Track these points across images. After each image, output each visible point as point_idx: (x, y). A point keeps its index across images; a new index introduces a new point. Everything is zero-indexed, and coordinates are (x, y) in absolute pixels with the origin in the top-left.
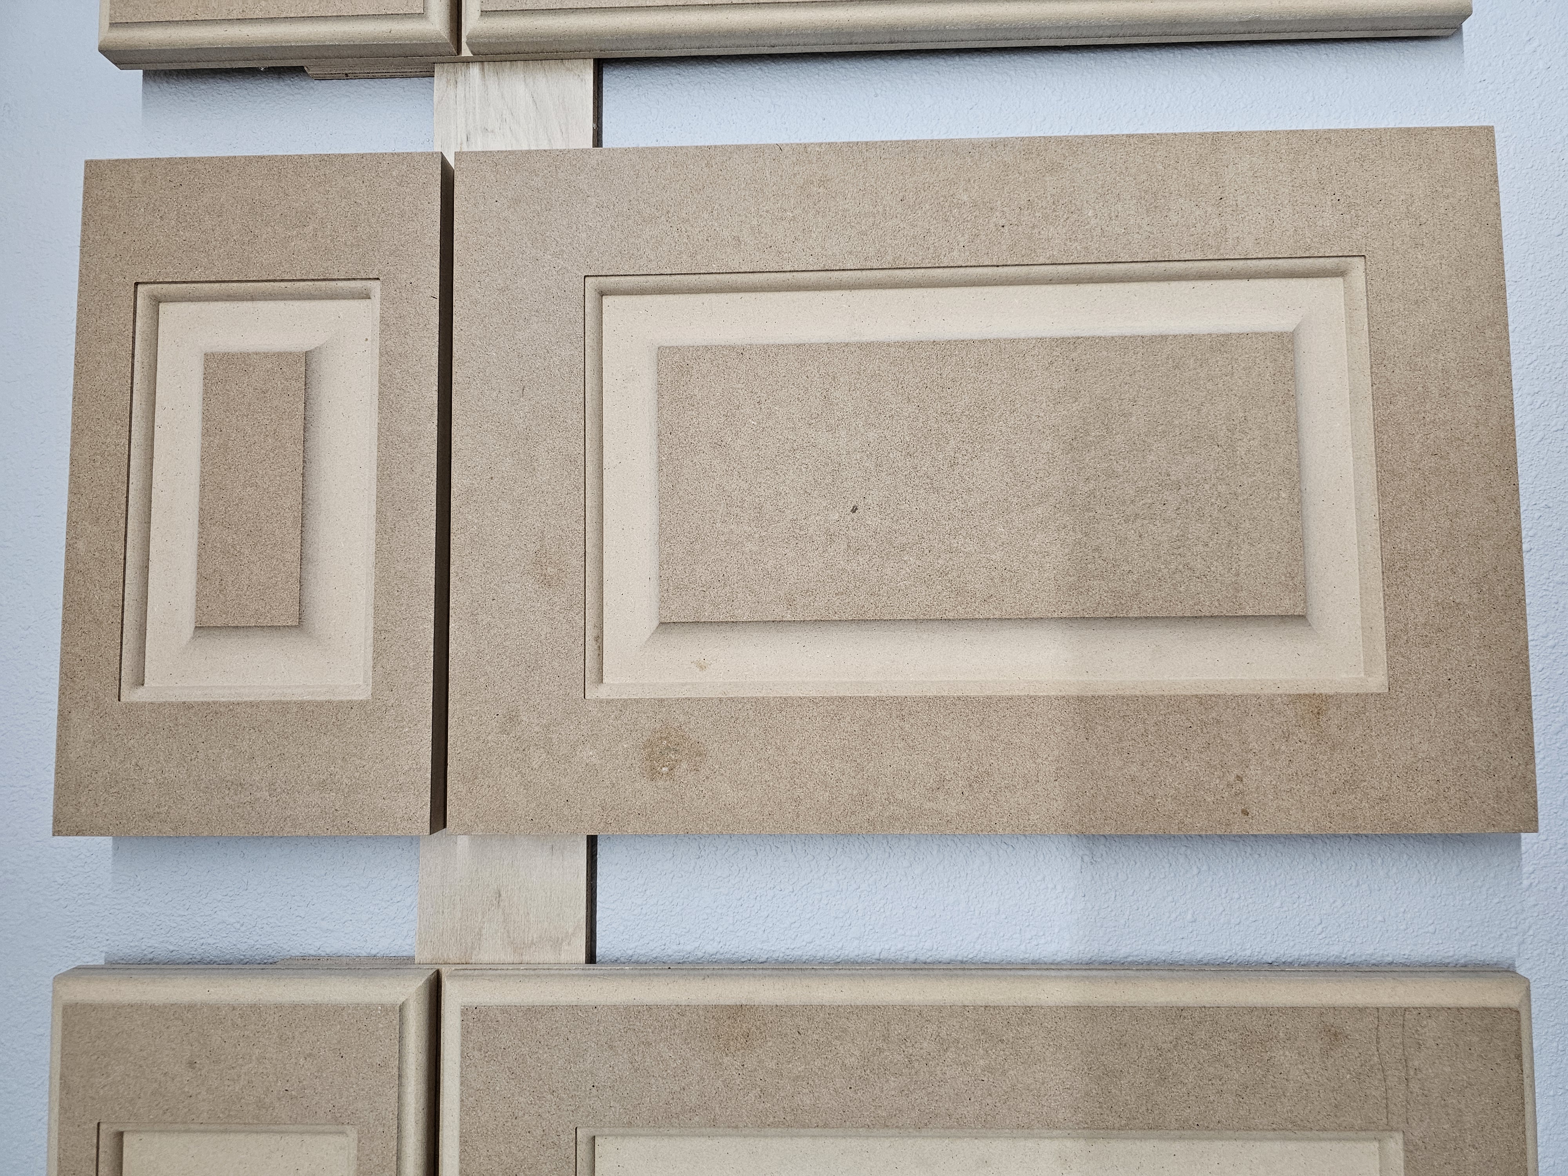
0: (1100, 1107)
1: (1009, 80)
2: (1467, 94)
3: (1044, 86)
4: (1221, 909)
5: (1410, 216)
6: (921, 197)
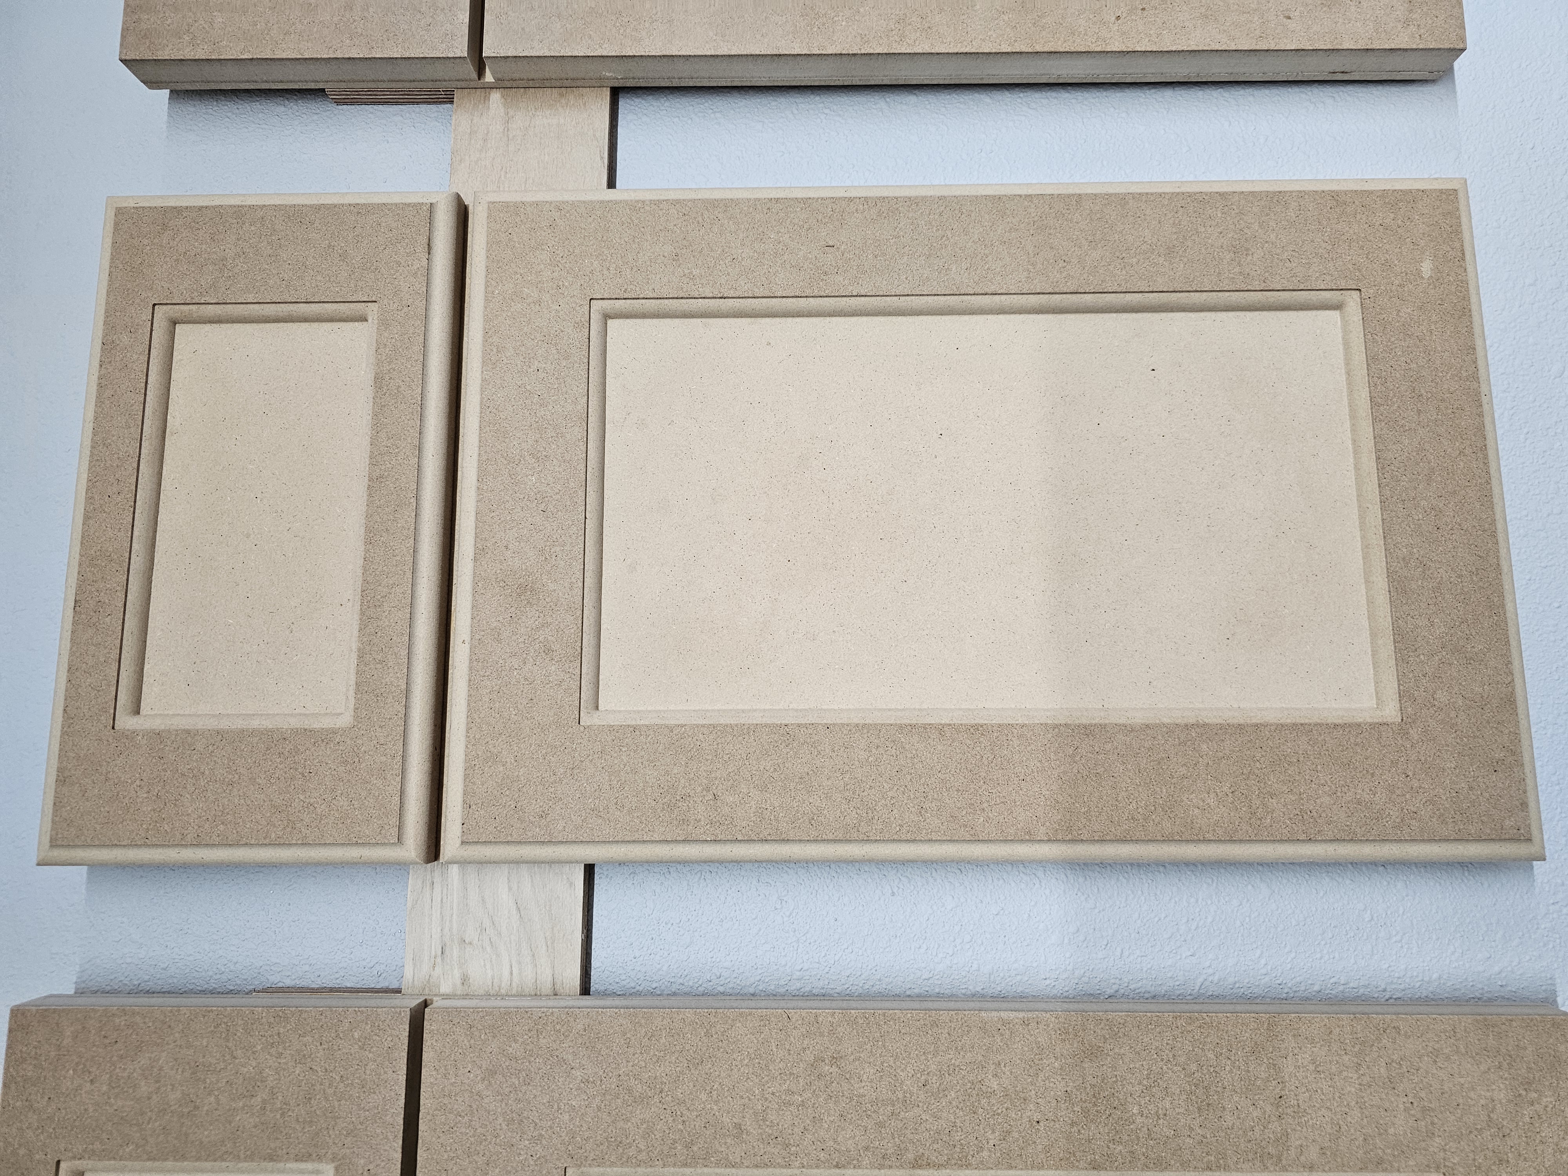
1: (1038, 881)
2: (1539, 918)
3: (1076, 890)
5: (1492, 1125)
6: (945, 1083)
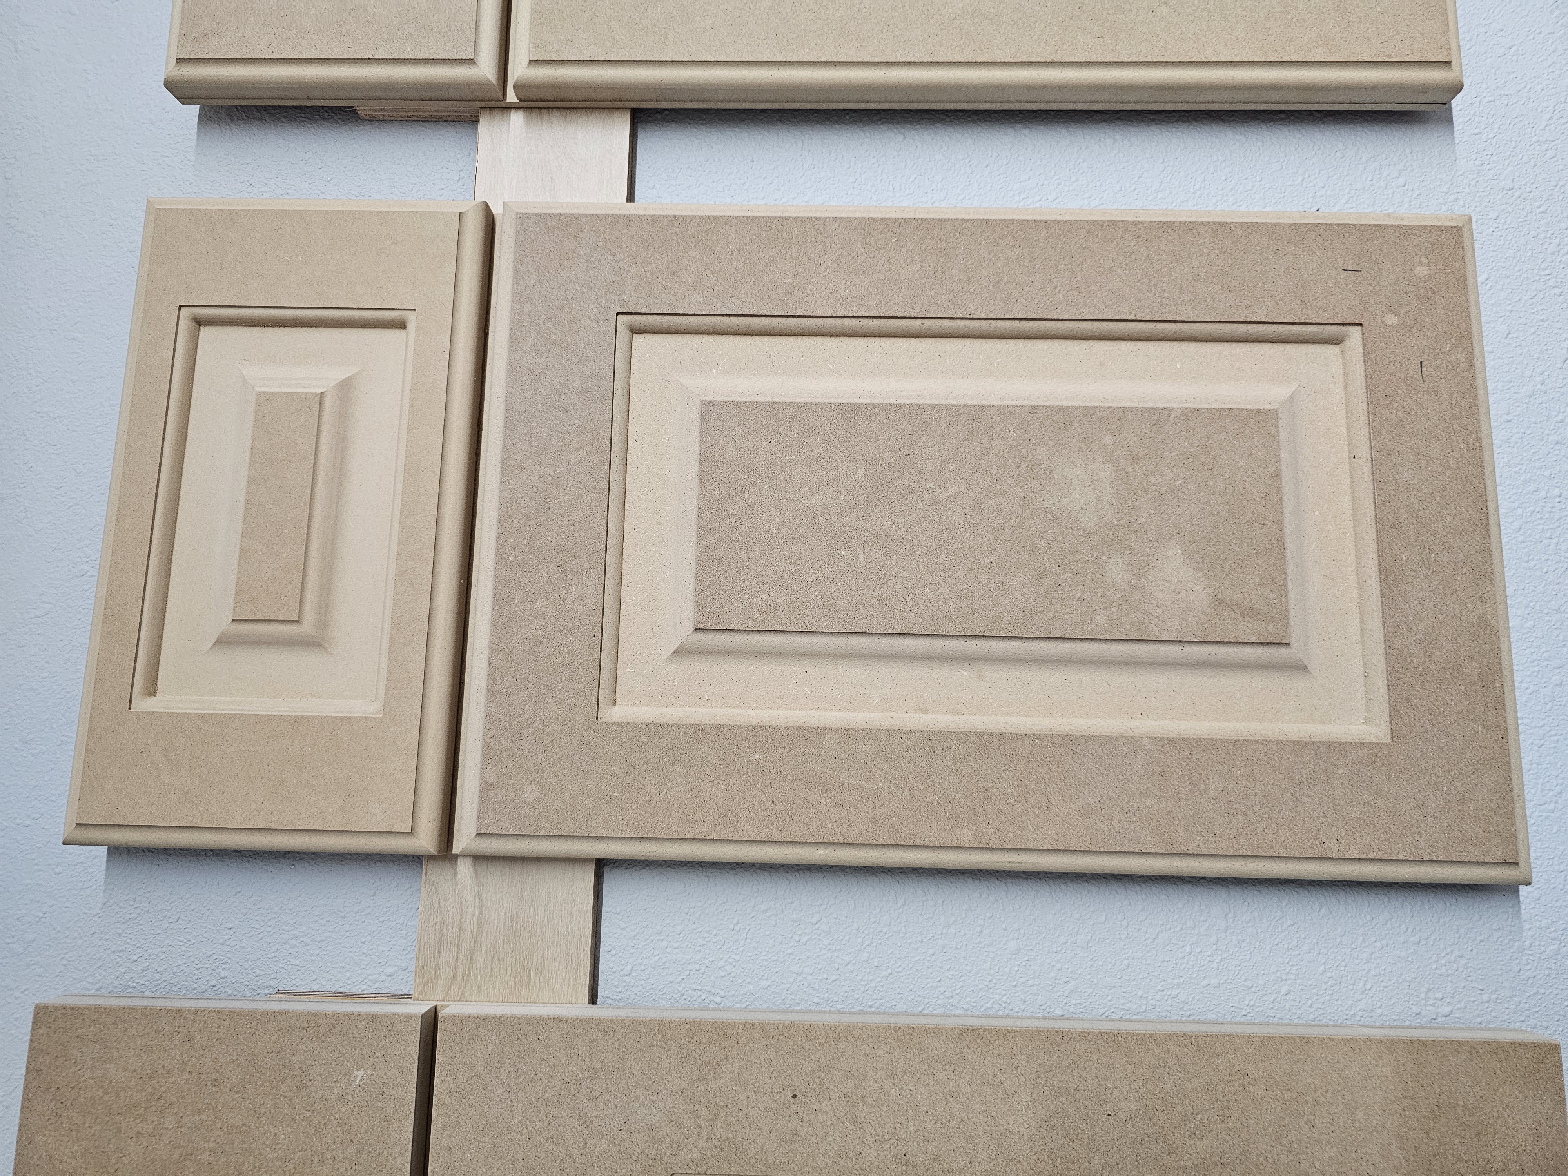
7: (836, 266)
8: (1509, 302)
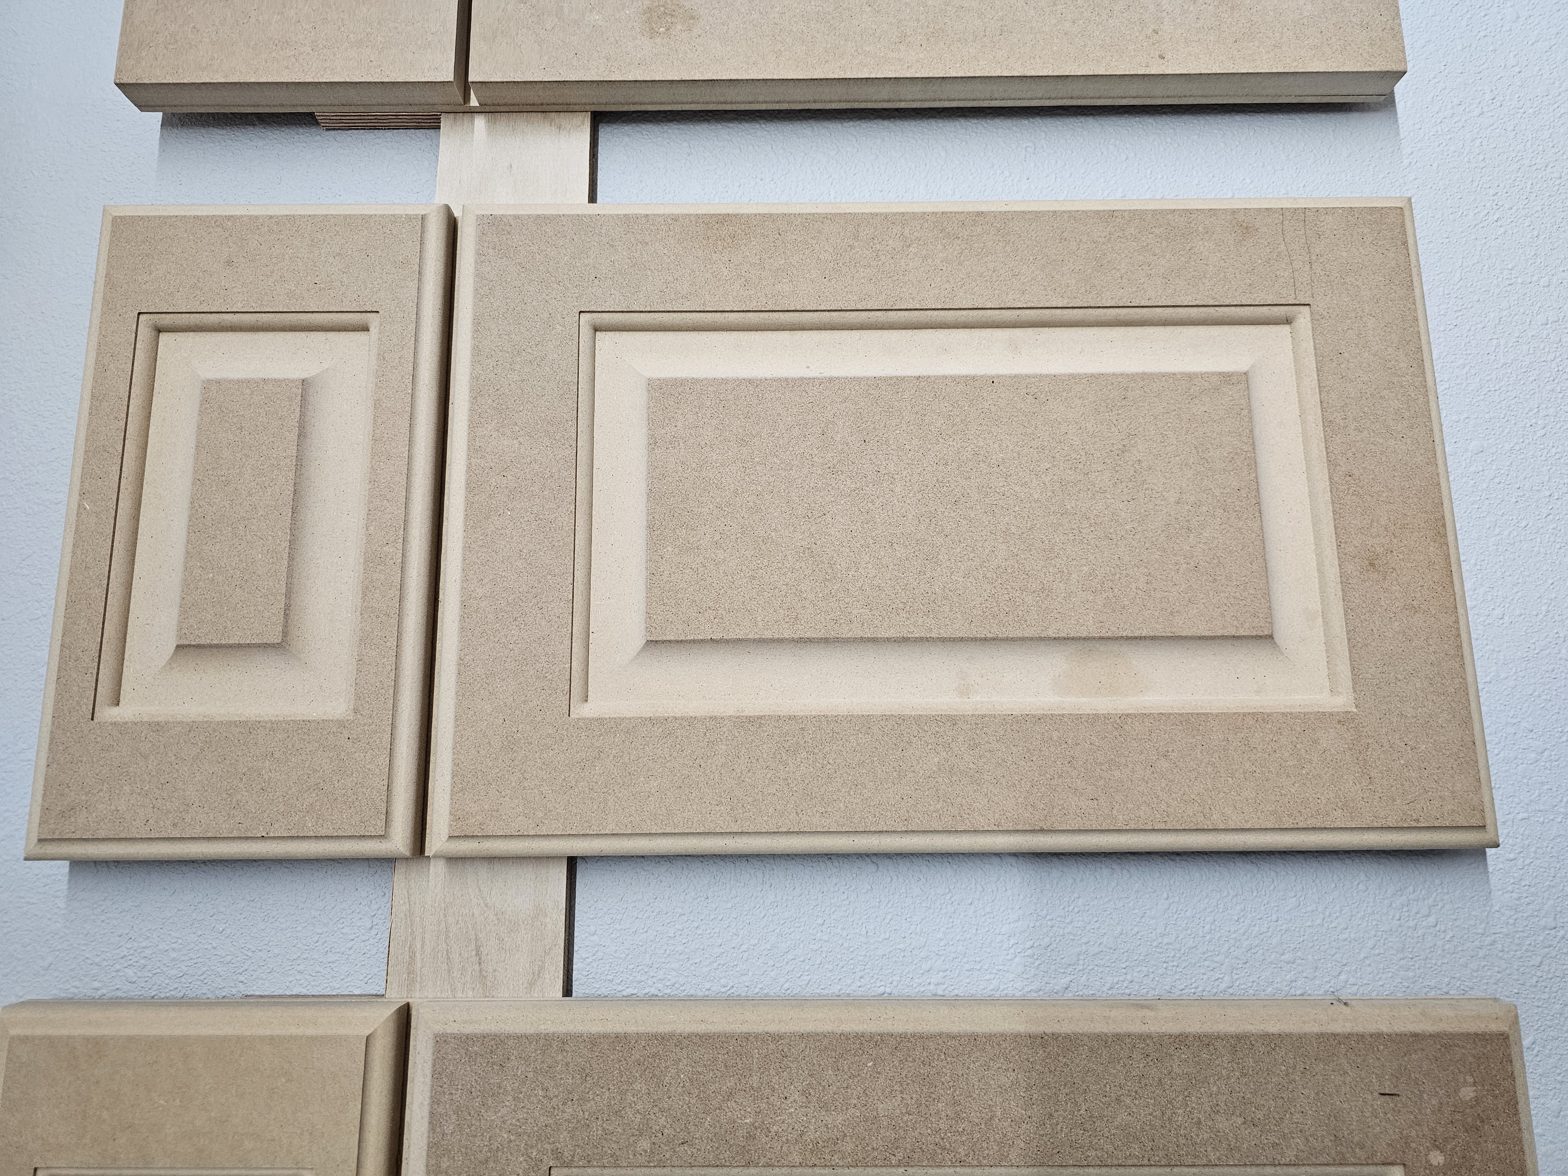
0: (1045, 289)
4: (1147, 187)
7: (805, 1100)
8: (1558, 1071)
